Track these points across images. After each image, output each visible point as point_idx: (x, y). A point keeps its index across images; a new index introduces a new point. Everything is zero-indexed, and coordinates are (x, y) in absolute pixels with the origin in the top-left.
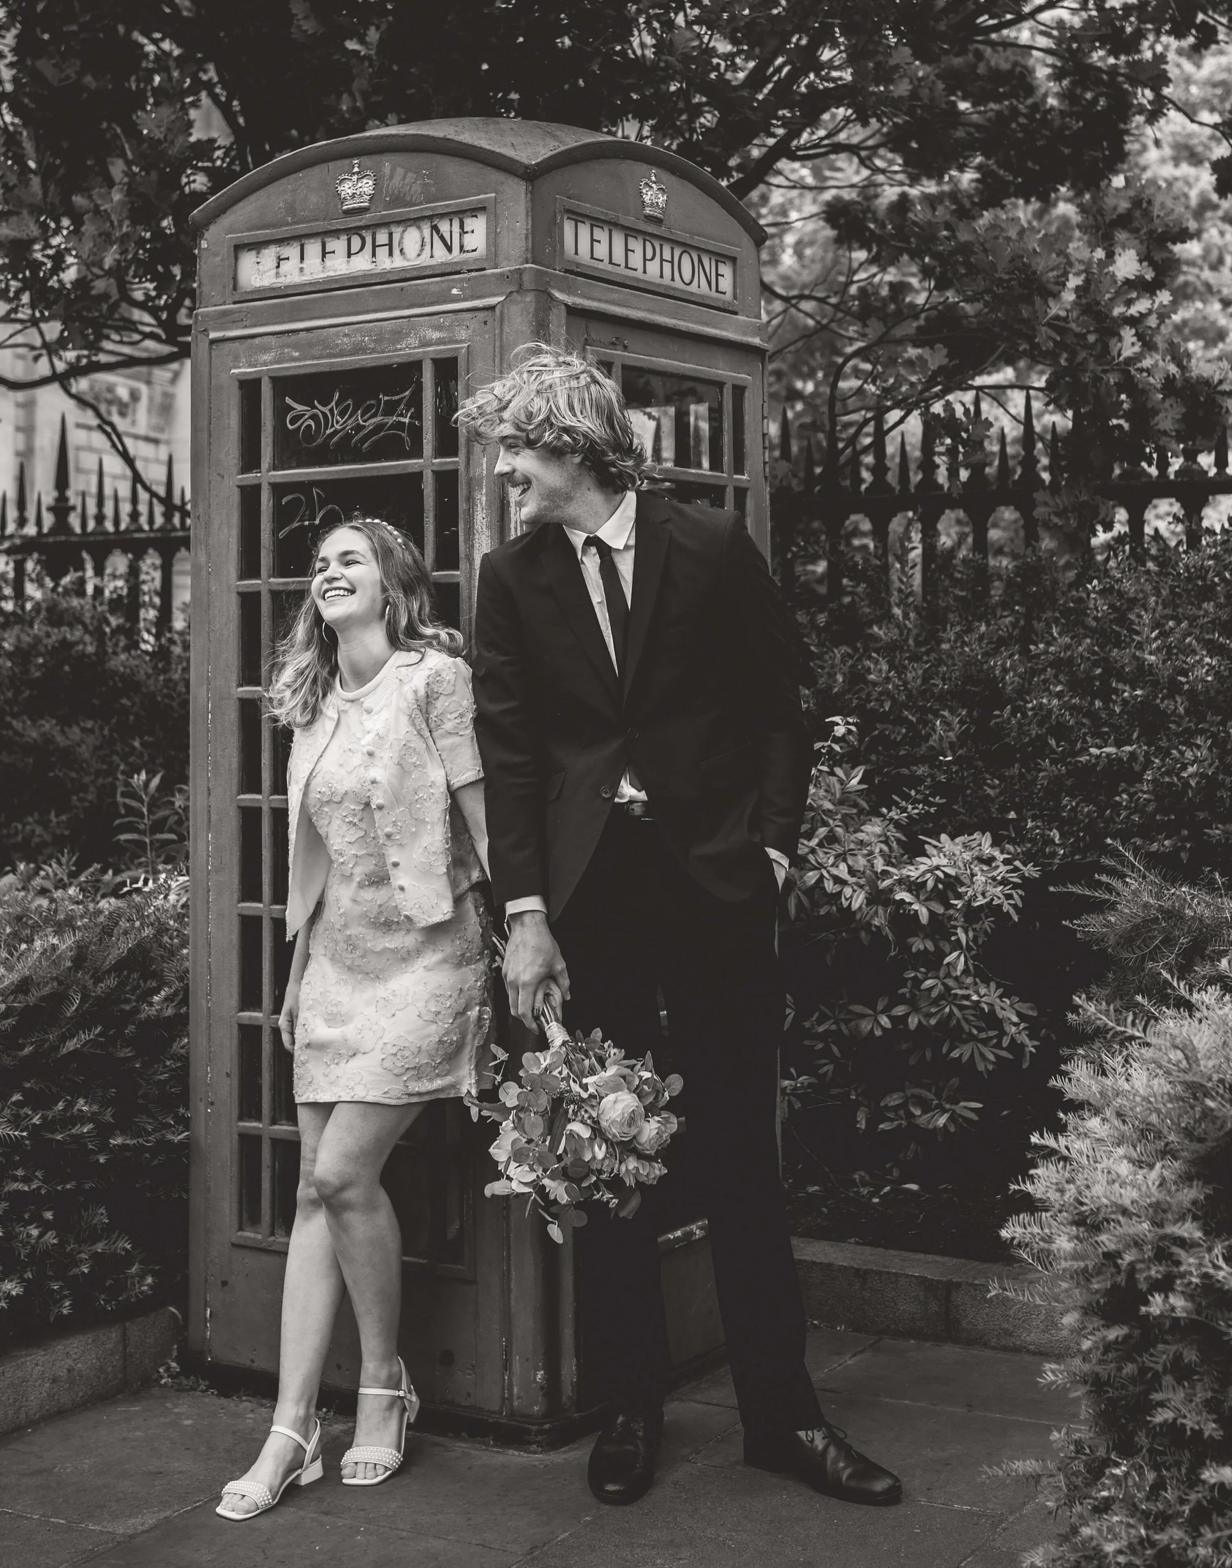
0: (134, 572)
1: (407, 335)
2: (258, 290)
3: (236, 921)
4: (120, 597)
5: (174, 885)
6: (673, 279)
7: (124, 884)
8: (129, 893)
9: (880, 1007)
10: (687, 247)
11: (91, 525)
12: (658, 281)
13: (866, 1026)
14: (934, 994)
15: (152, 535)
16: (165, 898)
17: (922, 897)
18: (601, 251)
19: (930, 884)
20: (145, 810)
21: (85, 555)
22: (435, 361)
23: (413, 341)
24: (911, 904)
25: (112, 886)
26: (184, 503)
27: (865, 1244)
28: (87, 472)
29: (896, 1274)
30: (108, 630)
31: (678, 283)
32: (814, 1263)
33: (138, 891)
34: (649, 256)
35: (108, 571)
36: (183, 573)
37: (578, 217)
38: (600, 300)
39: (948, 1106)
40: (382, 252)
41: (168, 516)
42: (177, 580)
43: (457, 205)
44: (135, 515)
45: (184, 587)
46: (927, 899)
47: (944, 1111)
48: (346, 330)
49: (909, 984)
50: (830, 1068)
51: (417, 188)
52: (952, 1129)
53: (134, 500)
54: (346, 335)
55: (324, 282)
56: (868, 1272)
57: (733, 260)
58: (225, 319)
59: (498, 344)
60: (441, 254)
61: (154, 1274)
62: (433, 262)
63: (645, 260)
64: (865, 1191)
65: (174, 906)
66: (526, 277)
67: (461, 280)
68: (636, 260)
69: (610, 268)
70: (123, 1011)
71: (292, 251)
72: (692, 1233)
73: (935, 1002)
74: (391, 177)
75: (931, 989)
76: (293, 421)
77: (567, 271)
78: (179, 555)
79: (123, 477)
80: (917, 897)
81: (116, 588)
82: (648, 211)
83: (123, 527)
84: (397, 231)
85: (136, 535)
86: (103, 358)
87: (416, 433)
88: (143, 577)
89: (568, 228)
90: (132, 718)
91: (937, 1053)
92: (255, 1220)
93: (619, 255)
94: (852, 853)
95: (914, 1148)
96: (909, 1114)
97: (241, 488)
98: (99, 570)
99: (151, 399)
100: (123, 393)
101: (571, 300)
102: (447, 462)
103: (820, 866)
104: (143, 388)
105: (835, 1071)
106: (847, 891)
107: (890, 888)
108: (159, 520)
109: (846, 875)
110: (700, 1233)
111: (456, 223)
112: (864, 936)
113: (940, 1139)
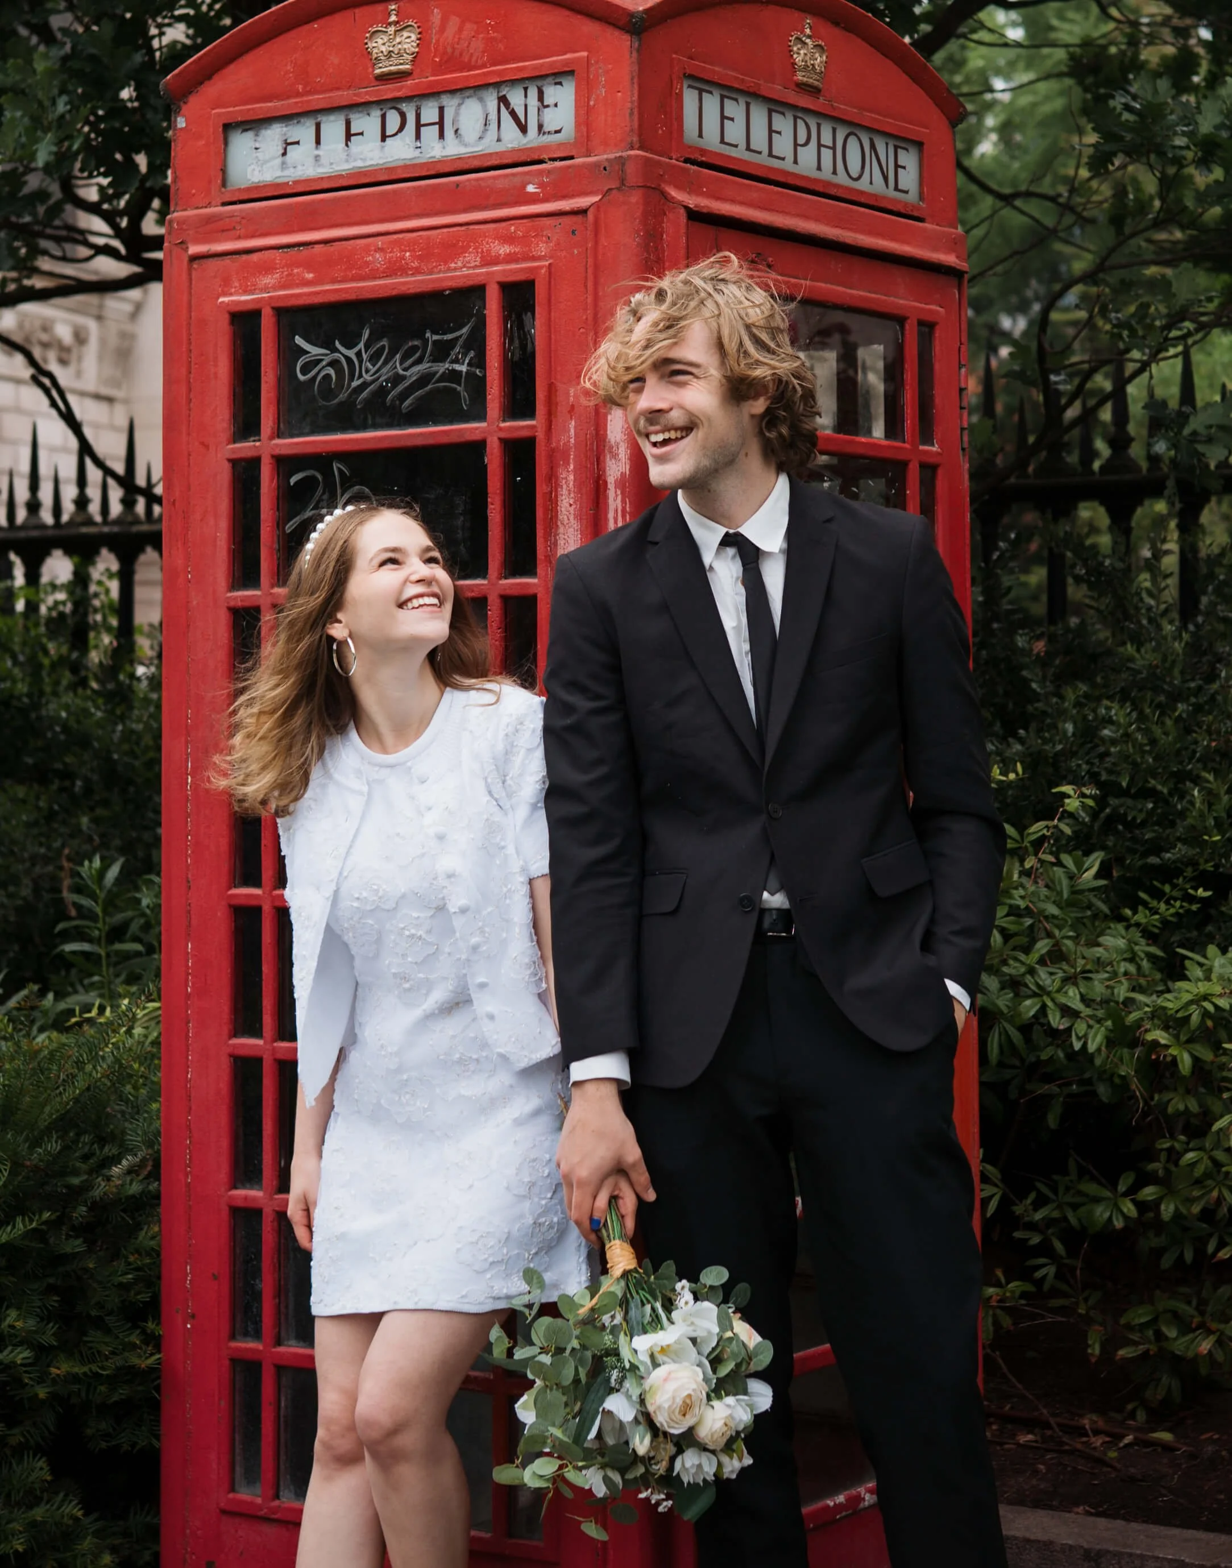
0: (81, 579)
1: (465, 249)
2: (256, 188)
3: (225, 1063)
4: (62, 615)
5: (140, 1013)
6: (835, 172)
7: (71, 1013)
8: (79, 1024)
9: (1122, 1188)
10: (854, 126)
11: (21, 515)
12: (814, 174)
13: (1101, 1213)
14: (1198, 1171)
15: (106, 529)
16: (129, 1032)
17: (1183, 1038)
18: (735, 132)
19: (1195, 1018)
20: (98, 910)
21: (13, 557)
22: (503, 286)
23: (472, 258)
24: (1167, 1047)
25: (52, 1016)
26: (150, 485)
27: (1098, 1515)
28: (15, 443)
29: (1142, 1557)
30: (46, 662)
31: (842, 179)
32: (1028, 1541)
33: (89, 1020)
34: (801, 140)
35: (45, 579)
36: (147, 583)
37: (703, 83)
38: (733, 201)
39: (1214, 1326)
40: (430, 133)
41: (128, 503)
42: (140, 593)
43: (535, 68)
44: (82, 502)
45: (150, 603)
46: (1189, 1041)
47: (1209, 1332)
48: (379, 242)
49: (1163, 1156)
50: (1050, 1270)
51: (478, 45)
52: (1220, 1356)
53: (82, 481)
54: (381, 250)
55: (350, 175)
56: (1100, 1554)
57: (919, 145)
58: (212, 228)
59: (590, 261)
60: (511, 139)
61: (114, 1550)
62: (499, 148)
63: (796, 145)
64: (1098, 1441)
65: (141, 1043)
66: (630, 169)
67: (541, 173)
68: (783, 145)
69: (747, 156)
70: (68, 1187)
71: (304, 131)
72: (859, 1498)
73: (1198, 1182)
74: (442, 29)
75: (1193, 1165)
76: (305, 370)
77: (687, 161)
78: (143, 558)
79: (65, 450)
80: (1177, 1037)
81: (56, 603)
82: (800, 77)
83: (65, 518)
84: (450, 103)
85: (84, 530)
86: (38, 283)
87: (478, 386)
88: (93, 588)
89: (690, 99)
90: (79, 783)
91: (1200, 1252)
92: (252, 1476)
93: (759, 138)
94: (1086, 975)
95: (1167, 1384)
96: (1159, 1336)
97: (234, 462)
98: (33, 576)
99: (103, 341)
100: (64, 332)
101: (692, 201)
102: (521, 426)
103: (1042, 991)
104: (92, 326)
105: (1058, 1276)
106: (1081, 1027)
107: (1138, 1024)
108: (116, 509)
109: (1077, 1005)
110: (869, 1499)
111: (533, 93)
112: (1103, 1091)
113: (1204, 1371)
